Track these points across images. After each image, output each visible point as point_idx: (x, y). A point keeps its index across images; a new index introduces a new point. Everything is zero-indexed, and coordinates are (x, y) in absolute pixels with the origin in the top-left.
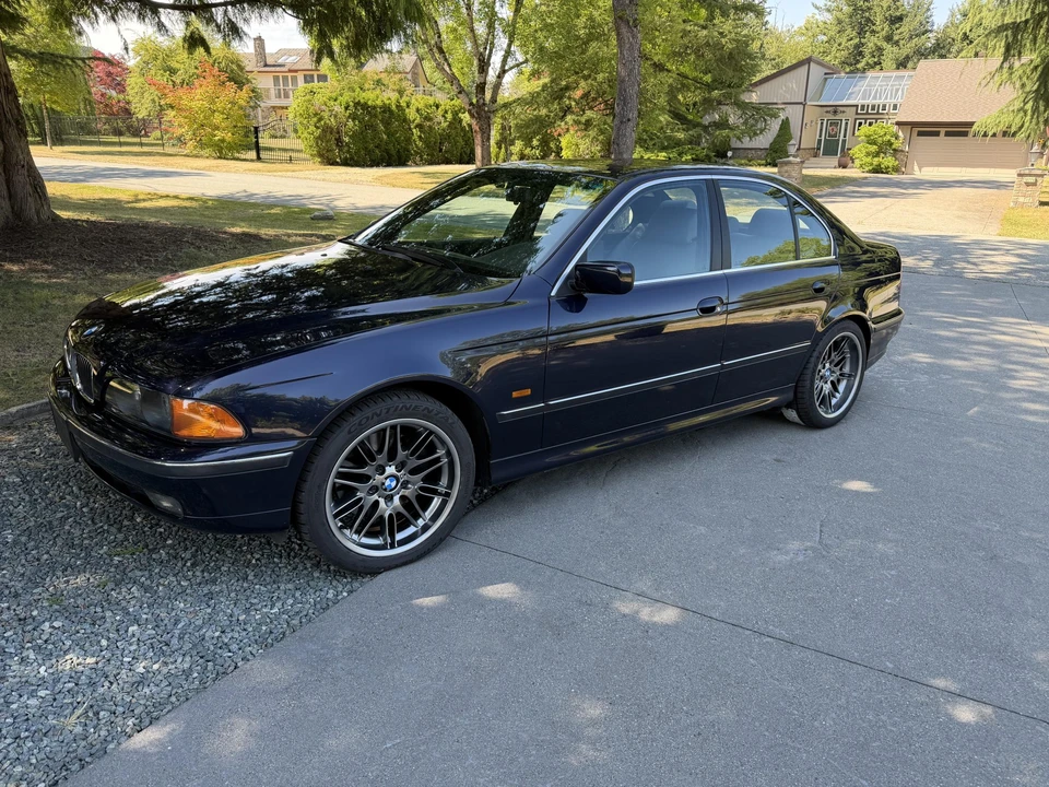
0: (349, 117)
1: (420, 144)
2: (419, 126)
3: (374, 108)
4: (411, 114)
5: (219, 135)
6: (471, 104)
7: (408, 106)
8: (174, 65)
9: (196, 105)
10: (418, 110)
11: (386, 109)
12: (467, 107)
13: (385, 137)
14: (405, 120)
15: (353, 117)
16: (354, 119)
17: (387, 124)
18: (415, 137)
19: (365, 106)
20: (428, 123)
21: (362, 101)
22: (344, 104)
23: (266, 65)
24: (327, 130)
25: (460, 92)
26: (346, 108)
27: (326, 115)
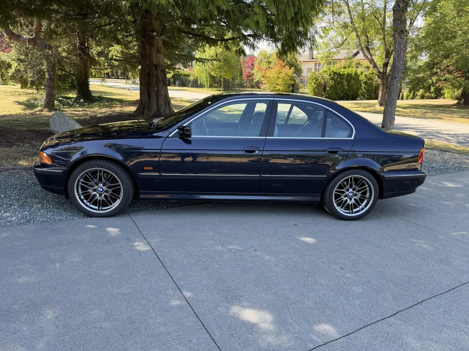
0: (330, 79)
1: (364, 90)
2: (365, 83)
3: (343, 75)
4: (362, 78)
5: (278, 87)
6: (380, 72)
7: (361, 74)
8: (271, 60)
9: (272, 75)
10: (366, 75)
11: (349, 75)
12: (377, 74)
13: (347, 87)
14: (358, 80)
15: (332, 79)
16: (332, 80)
17: (348, 82)
18: (363, 88)
19: (339, 74)
20: (370, 81)
21: (338, 72)
22: (329, 73)
23: (313, 59)
24: (319, 85)
25: (374, 67)
26: (330, 76)
27: (319, 79)
